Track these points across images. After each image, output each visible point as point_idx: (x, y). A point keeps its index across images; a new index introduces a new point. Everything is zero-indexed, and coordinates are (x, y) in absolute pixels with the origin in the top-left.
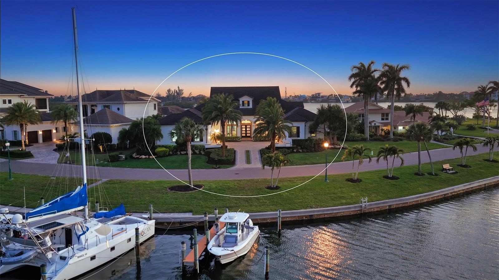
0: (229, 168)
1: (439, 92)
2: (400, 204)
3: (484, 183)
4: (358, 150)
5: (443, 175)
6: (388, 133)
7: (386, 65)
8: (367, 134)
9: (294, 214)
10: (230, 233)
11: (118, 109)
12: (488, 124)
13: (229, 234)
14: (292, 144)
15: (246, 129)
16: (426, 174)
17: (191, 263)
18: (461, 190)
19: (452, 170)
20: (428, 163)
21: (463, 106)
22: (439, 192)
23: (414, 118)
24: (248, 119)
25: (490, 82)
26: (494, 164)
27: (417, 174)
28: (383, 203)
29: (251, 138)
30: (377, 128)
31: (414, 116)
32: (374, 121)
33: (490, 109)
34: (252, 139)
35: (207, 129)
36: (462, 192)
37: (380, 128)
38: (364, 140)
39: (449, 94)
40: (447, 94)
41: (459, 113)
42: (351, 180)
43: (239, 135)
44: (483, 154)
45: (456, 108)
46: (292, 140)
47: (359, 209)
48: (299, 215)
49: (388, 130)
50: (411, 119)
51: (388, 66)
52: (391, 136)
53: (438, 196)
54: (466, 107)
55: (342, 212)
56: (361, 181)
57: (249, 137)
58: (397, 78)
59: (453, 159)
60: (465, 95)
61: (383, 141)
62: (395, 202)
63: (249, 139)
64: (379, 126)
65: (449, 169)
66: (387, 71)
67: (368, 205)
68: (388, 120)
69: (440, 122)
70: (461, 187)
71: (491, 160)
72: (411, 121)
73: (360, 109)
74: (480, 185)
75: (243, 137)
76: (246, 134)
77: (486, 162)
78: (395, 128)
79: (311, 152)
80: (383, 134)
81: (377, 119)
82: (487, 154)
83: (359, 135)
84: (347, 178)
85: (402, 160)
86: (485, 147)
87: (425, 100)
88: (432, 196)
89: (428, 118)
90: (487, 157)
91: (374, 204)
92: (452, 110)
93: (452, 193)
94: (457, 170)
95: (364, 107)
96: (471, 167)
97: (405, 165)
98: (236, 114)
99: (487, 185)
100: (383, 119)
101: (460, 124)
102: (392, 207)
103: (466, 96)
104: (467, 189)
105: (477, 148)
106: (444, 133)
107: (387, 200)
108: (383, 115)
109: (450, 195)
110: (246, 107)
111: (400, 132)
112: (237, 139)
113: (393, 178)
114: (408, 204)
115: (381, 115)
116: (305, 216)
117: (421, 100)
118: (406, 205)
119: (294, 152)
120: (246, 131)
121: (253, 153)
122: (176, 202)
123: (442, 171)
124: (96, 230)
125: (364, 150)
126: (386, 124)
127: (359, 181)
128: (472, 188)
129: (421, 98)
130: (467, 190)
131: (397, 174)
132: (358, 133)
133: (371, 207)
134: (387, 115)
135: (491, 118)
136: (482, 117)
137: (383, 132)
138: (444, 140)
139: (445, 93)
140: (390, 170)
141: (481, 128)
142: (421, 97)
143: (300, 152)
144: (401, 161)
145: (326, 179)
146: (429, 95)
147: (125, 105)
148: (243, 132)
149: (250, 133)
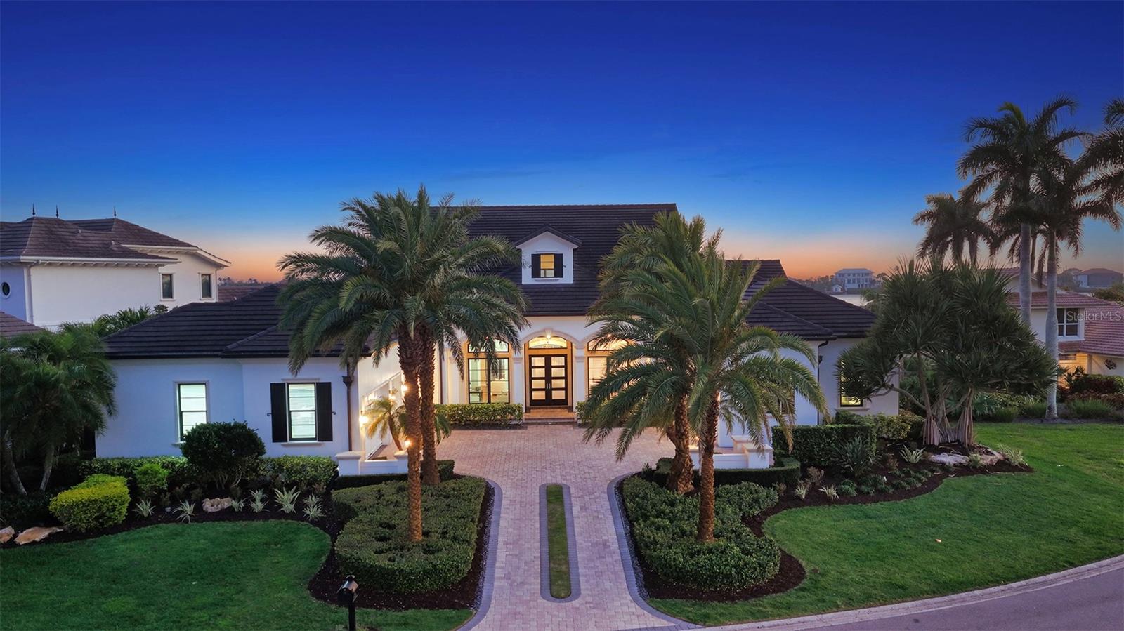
14: (772, 450)
15: (548, 372)
24: (557, 329)
29: (570, 409)
34: (575, 414)
35: (349, 381)
43: (519, 399)
57: (563, 403)
63: (562, 414)
68: (1076, 333)
75: (535, 404)
76: (549, 391)
98: (487, 296)
108: (1059, 314)
110: (548, 278)
112: (509, 417)
119: (798, 502)
120: (548, 378)
121: (584, 508)
143: (826, 500)
147: (33, 270)
148: (536, 384)
149: (566, 389)
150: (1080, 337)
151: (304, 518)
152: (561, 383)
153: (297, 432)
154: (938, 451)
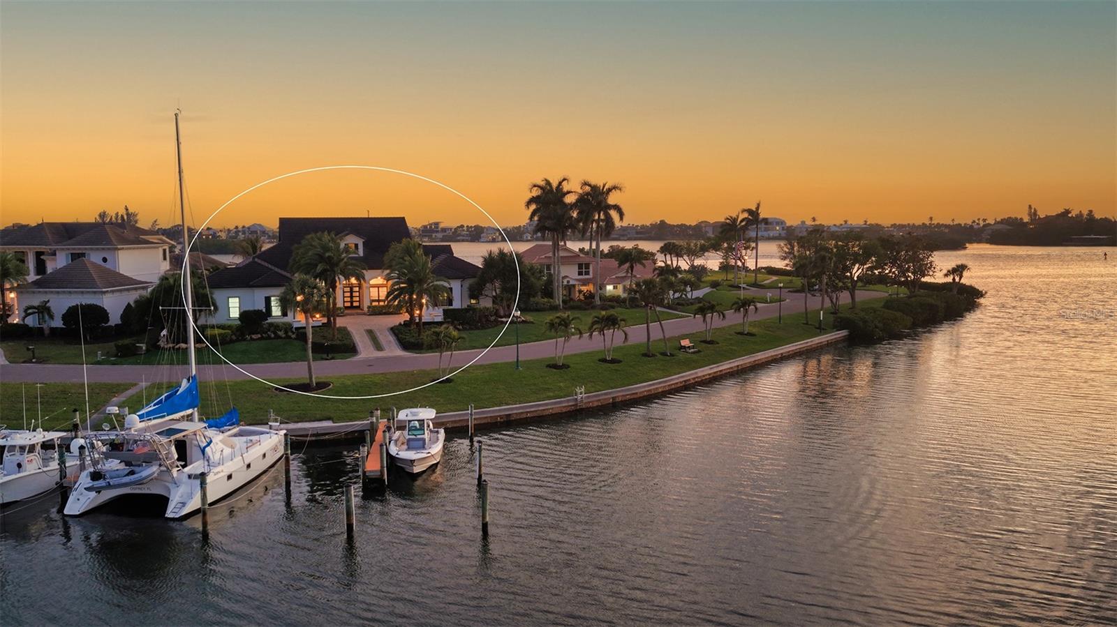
0: (349, 358)
1: (661, 221)
2: (628, 395)
3: (736, 364)
4: (563, 320)
5: (681, 355)
6: (590, 296)
7: (586, 184)
8: (559, 298)
9: (484, 414)
10: (415, 435)
11: (105, 260)
12: (742, 280)
13: (413, 437)
14: (443, 317)
15: (351, 294)
16: (658, 354)
17: (376, 471)
18: (706, 375)
19: (693, 347)
20: (660, 340)
21: (703, 250)
22: (678, 378)
23: (632, 271)
25: (744, 211)
26: (748, 338)
27: (645, 355)
28: (606, 394)
29: (363, 310)
30: (570, 288)
31: (632, 268)
32: (567, 277)
33: (743, 254)
34: (365, 311)
36: (708, 377)
37: (577, 289)
38: (554, 308)
39: (678, 226)
40: (674, 225)
41: (698, 262)
42: (555, 366)
44: (736, 325)
45: (693, 253)
46: (443, 310)
47: (573, 403)
48: (492, 415)
49: (590, 292)
50: (627, 272)
51: (590, 185)
52: (597, 301)
53: (677, 383)
54: (707, 251)
55: (550, 409)
56: (569, 367)
57: (358, 307)
58: (603, 204)
59: (693, 334)
60: (705, 227)
61: (585, 309)
62: (620, 393)
63: (359, 311)
64: (574, 286)
65: (689, 347)
66: (588, 194)
67: (585, 397)
68: (588, 274)
69: (671, 277)
70: (707, 370)
71: (746, 332)
72: (625, 276)
73: (543, 257)
74: (731, 368)
75: (346, 308)
76: (352, 302)
77: (739, 336)
78: (601, 289)
79: (477, 328)
80: (582, 297)
81: (569, 273)
82: (740, 324)
83: (546, 300)
84: (547, 363)
85: (626, 334)
86: (737, 314)
87: (636, 236)
88: (669, 384)
89: (652, 271)
90: (739, 329)
91: (594, 396)
92: (685, 257)
93: (694, 379)
94: (700, 349)
95: (551, 253)
96: (718, 343)
97: (629, 343)
99: (740, 368)
100: (580, 273)
101: (699, 279)
102: (617, 400)
103: (707, 229)
104: (715, 373)
105: (727, 316)
106: (677, 295)
107: (610, 391)
108: (580, 266)
109: (693, 381)
110: (352, 254)
111: (610, 294)
113: (613, 361)
114: (639, 395)
115: (576, 267)
116: (499, 416)
117: (629, 236)
118: (635, 396)
120: (352, 296)
121: (381, 334)
122: (299, 407)
123: (680, 350)
124: (221, 441)
125: (572, 320)
126: (585, 283)
127: (565, 367)
128: (721, 371)
129: (629, 233)
130: (715, 375)
131: (617, 356)
132: (542, 298)
133: (589, 400)
134: (587, 266)
135: (746, 269)
136: (733, 267)
137: (581, 295)
138: (677, 306)
139: (672, 224)
140: (609, 351)
141: (731, 286)
142: (629, 231)
144: (623, 334)
145: (518, 366)
146: (643, 227)
147: (119, 251)
148: (346, 299)
149: (359, 301)
150: (591, 276)
151: (290, 337)
152: (358, 299)
153: (274, 313)
154: (502, 318)
